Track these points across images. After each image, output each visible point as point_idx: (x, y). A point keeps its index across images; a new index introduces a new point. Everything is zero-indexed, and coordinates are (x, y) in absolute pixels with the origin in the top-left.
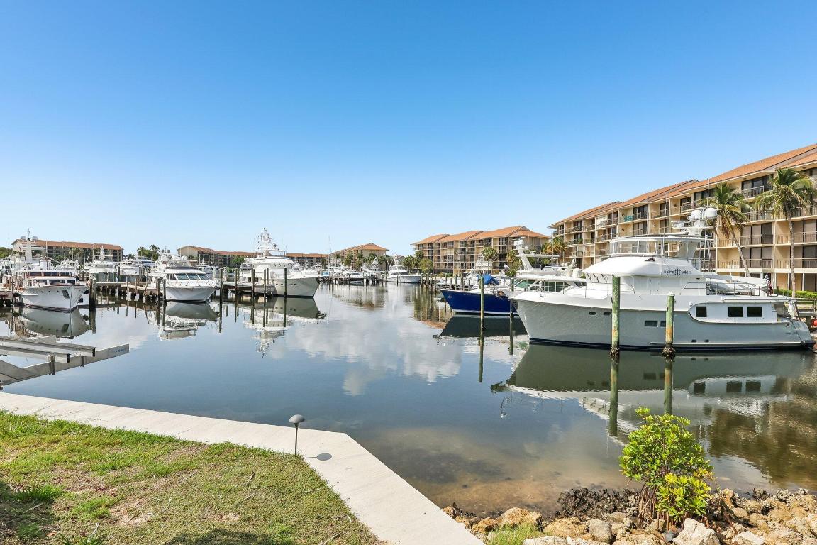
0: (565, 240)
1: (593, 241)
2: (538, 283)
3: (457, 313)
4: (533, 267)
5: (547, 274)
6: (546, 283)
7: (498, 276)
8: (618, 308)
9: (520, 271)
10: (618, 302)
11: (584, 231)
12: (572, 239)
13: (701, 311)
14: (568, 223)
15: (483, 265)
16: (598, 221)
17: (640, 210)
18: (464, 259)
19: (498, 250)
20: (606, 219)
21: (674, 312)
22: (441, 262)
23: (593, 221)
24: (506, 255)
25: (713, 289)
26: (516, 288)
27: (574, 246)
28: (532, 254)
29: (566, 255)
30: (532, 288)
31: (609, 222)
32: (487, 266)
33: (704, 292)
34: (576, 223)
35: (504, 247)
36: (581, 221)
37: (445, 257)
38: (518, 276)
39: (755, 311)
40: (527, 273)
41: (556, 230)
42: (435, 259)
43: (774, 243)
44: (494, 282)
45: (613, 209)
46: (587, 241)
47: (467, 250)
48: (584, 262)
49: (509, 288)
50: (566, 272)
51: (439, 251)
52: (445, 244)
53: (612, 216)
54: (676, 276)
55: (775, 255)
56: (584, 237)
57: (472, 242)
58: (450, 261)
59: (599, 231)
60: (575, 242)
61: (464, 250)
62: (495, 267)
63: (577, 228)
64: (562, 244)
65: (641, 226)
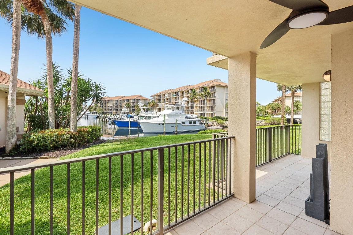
0: (156, 101)
1: (164, 102)
2: (146, 117)
3: (120, 128)
4: (145, 111)
5: (149, 114)
6: (148, 117)
7: (133, 114)
8: (165, 123)
9: (140, 113)
10: (165, 121)
11: (162, 99)
12: (158, 101)
13: (184, 123)
14: (157, 96)
15: (125, 110)
16: (166, 96)
17: (177, 93)
18: (117, 107)
19: (131, 104)
20: (168, 95)
21: (177, 124)
22: (107, 108)
23: (164, 95)
24: (134, 106)
25: (187, 118)
26: (140, 119)
27: (158, 103)
28: (144, 107)
29: (156, 107)
30: (144, 119)
31: (169, 96)
32: (127, 110)
33: (184, 118)
34: (159, 96)
35: (134, 103)
36: (161, 95)
37: (108, 107)
38: (139, 115)
39: (195, 123)
40: (143, 113)
41: (153, 97)
42: (104, 107)
43: (206, 105)
44: (131, 117)
45: (170, 92)
46: (162, 102)
47: (118, 104)
48: (162, 109)
49: (137, 119)
50: (155, 113)
51: (105, 104)
52: (108, 101)
53: (169, 94)
54: (178, 115)
55: (206, 108)
56: (162, 101)
57: (121, 100)
58: (111, 108)
59: (166, 99)
60: (159, 102)
61: (117, 104)
62: (130, 111)
63: (160, 97)
64: (155, 103)
65: (177, 98)
